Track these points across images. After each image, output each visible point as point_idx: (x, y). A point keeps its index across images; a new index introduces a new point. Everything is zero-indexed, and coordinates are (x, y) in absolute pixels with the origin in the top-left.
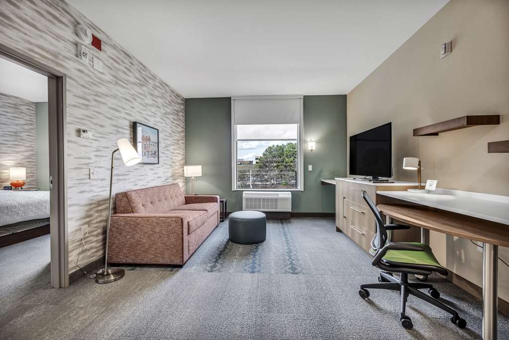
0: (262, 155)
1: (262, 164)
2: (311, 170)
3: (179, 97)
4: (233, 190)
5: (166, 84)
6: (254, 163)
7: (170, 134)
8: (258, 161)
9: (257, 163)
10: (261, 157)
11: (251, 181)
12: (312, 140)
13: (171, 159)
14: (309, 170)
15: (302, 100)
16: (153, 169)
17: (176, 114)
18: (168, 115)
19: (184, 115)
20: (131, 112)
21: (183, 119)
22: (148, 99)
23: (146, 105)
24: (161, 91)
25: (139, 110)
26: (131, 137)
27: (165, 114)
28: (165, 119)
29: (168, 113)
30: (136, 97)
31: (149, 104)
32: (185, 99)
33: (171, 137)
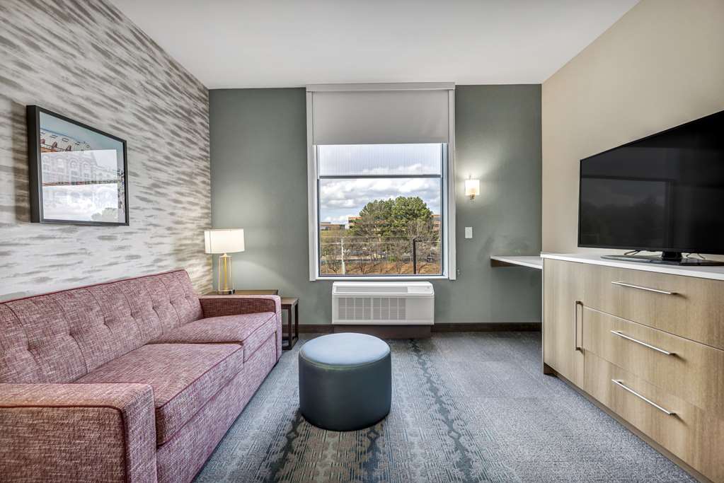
0: (358, 216)
1: (359, 229)
2: (471, 237)
3: (195, 83)
4: (311, 280)
5: (153, 42)
6: (347, 227)
7: (167, 158)
8: (352, 224)
9: (351, 227)
10: (357, 219)
11: (343, 254)
12: (473, 176)
13: (172, 214)
14: (467, 237)
15: (452, 94)
16: (110, 238)
17: (184, 116)
18: (161, 115)
19: (206, 124)
20: (18, 77)
21: (203, 131)
22: (91, 59)
23: (83, 72)
24: (137, 52)
25: (56, 81)
26: (17, 147)
27: (151, 109)
28: (150, 121)
29: (161, 110)
30: (39, 41)
31: (93, 73)
32: (210, 91)
33: (171, 166)
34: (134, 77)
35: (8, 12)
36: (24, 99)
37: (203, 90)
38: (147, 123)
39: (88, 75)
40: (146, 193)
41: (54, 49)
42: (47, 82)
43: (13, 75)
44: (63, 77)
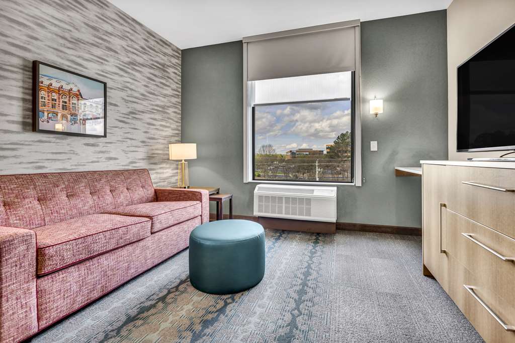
0: (333, 144)
1: (333, 154)
3: (169, 46)
4: (244, 182)
5: (134, 20)
6: (325, 152)
7: (143, 95)
8: (328, 150)
9: (328, 152)
10: (331, 146)
11: (317, 172)
13: (146, 132)
16: (93, 145)
17: (158, 67)
18: (139, 67)
19: (178, 73)
20: (29, 44)
21: (176, 78)
22: (82, 32)
23: (76, 40)
24: (121, 27)
25: (56, 46)
26: (26, 86)
27: (130, 63)
28: (129, 71)
29: (139, 64)
30: (44, 22)
31: (84, 41)
32: (182, 51)
33: (147, 101)
34: (117, 43)
35: (23, 6)
36: (31, 57)
37: (176, 50)
38: (126, 72)
39: (80, 42)
40: (124, 117)
41: (55, 27)
42: (49, 47)
43: (25, 43)
44: (61, 44)
